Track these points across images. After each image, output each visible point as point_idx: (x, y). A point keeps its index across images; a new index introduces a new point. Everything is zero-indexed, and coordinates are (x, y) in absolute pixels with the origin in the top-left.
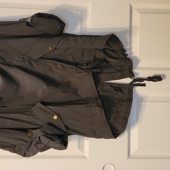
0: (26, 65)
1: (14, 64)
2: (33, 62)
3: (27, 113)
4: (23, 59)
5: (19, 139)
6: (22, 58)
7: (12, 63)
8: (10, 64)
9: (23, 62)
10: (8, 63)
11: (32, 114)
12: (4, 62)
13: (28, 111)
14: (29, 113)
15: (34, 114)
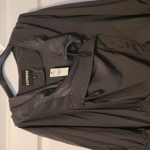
0: (131, 51)
1: (116, 50)
2: (138, 48)
3: (137, 109)
4: (127, 44)
5: (132, 141)
6: (125, 43)
7: (114, 49)
8: (112, 50)
9: (127, 47)
10: (110, 50)
11: (143, 110)
12: (105, 48)
13: (138, 106)
14: (140, 109)
15: (146, 110)
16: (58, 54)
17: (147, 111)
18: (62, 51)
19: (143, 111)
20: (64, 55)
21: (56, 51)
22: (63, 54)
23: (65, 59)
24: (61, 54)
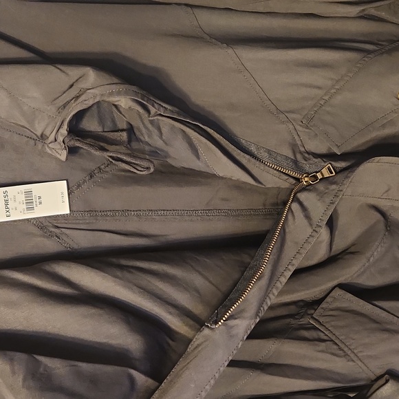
11: (324, 337)
13: (305, 324)
14: (312, 334)
15: (333, 338)
16: (28, 134)
17: (337, 341)
18: (47, 125)
19: (324, 341)
20: (56, 140)
21: (24, 123)
22: (52, 138)
23: (58, 156)
24: (43, 137)
